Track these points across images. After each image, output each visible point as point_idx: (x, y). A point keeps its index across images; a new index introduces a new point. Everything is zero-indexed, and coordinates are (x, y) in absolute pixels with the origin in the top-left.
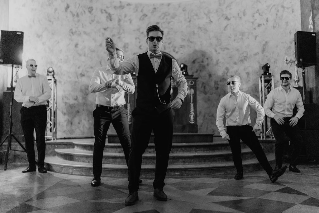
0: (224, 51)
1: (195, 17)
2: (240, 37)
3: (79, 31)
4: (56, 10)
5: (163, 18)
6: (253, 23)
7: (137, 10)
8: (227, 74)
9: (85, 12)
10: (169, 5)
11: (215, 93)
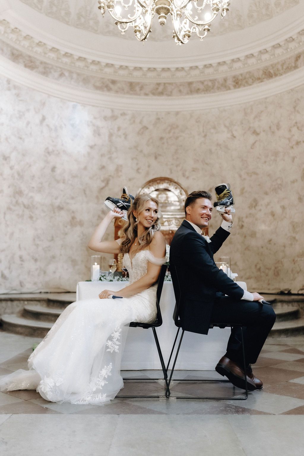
0: (251, 176)
1: (212, 131)
2: (273, 158)
3: (57, 151)
4: (28, 123)
5: (169, 132)
6: (289, 139)
7: (134, 122)
8: (255, 207)
9: (65, 125)
10: (177, 113)
11: (239, 234)
